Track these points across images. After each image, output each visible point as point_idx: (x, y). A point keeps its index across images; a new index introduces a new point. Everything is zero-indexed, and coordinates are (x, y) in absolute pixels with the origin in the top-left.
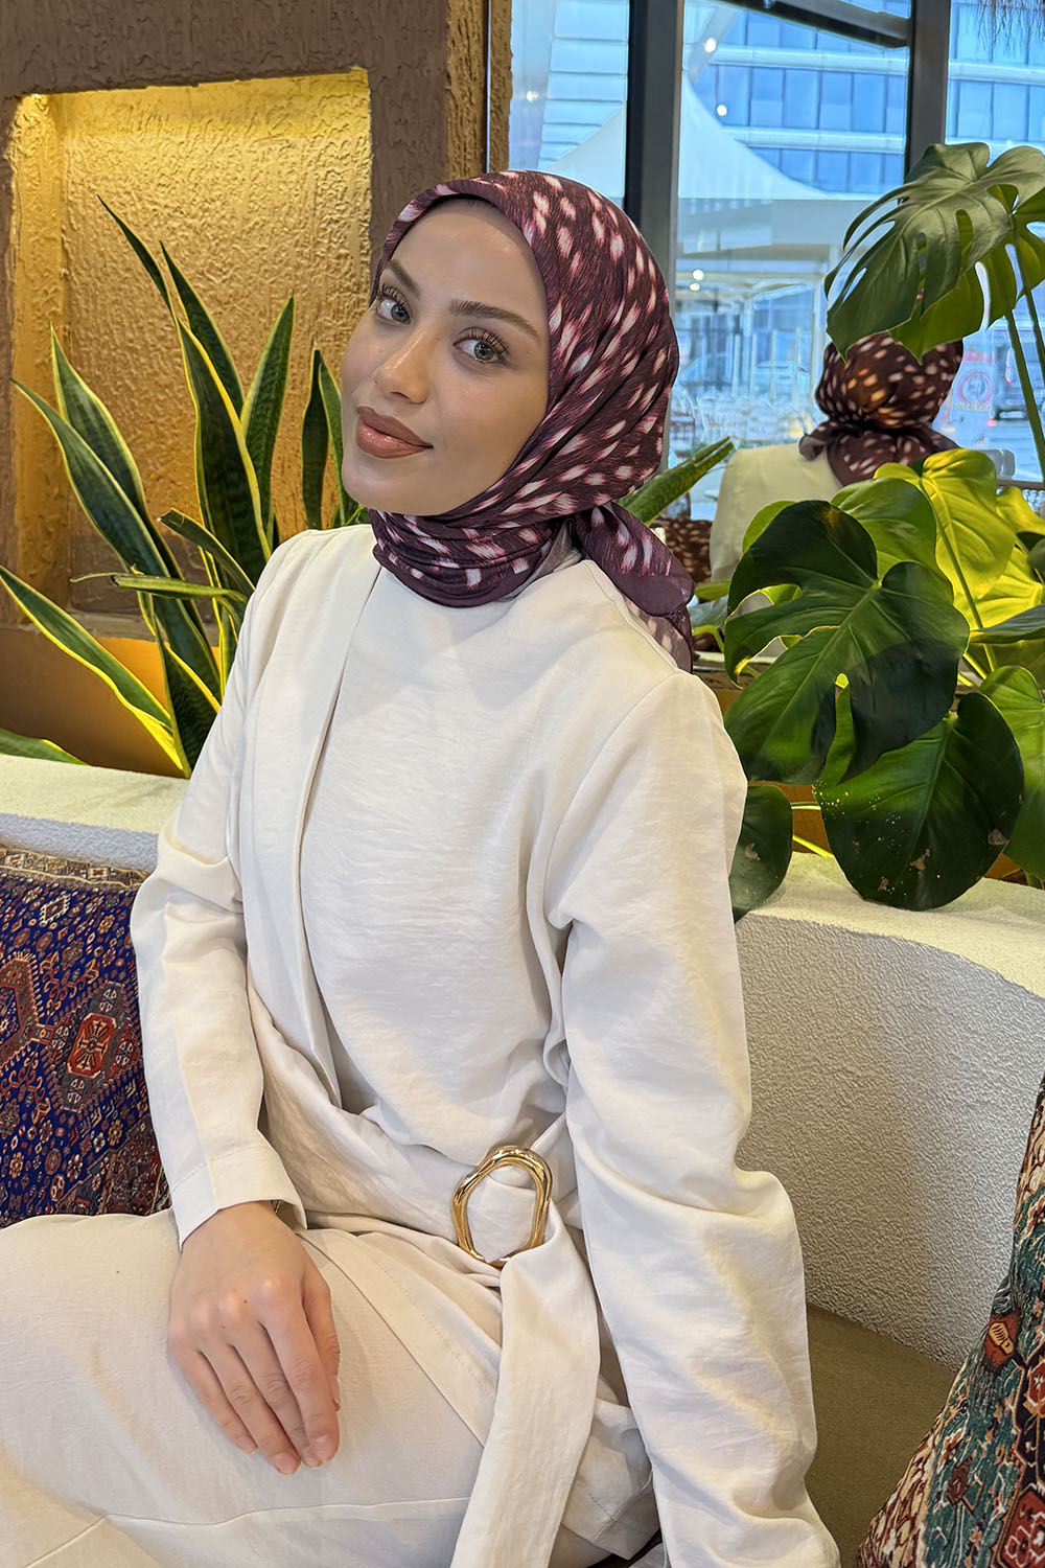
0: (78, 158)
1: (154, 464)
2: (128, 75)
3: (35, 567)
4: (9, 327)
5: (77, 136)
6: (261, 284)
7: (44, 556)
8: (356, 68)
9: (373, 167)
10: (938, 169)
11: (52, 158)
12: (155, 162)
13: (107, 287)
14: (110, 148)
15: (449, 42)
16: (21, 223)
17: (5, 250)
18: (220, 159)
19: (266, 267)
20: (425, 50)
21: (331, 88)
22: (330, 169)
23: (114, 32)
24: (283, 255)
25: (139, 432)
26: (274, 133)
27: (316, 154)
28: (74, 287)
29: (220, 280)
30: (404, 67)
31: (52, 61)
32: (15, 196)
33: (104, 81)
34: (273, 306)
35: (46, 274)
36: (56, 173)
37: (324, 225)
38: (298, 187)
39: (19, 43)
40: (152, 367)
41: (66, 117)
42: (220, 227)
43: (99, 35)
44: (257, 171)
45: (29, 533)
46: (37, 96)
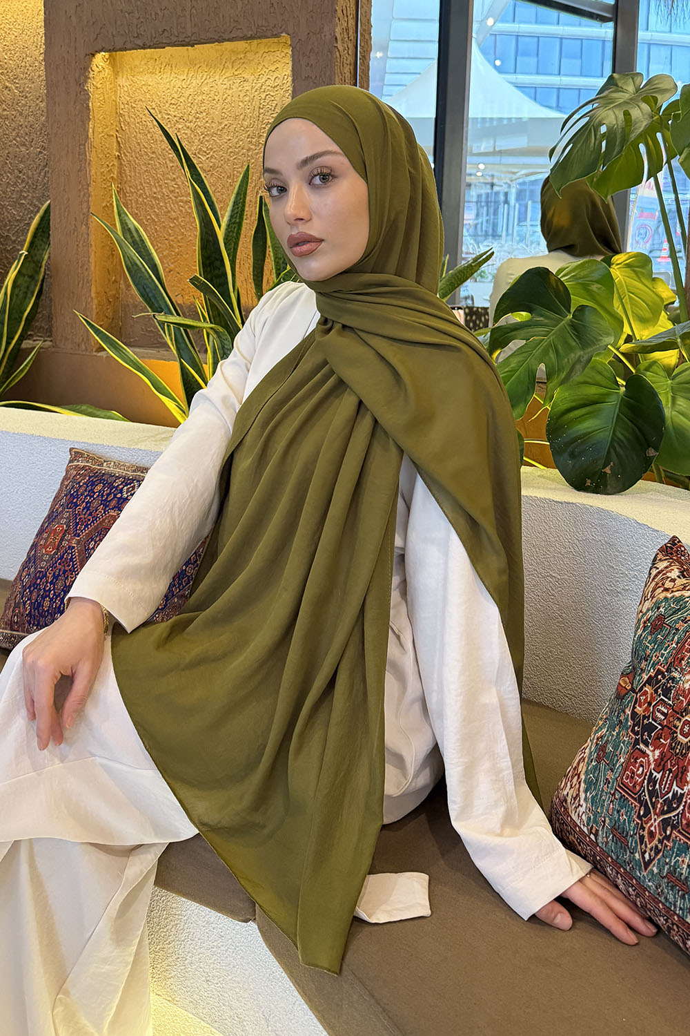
0: (126, 89)
1: (168, 263)
2: (156, 40)
3: (103, 320)
4: (88, 185)
5: (125, 76)
6: (228, 160)
7: (107, 314)
8: (283, 35)
9: (293, 92)
10: (615, 87)
11: (111, 89)
12: (169, 91)
13: (141, 163)
14: (143, 83)
15: (337, 19)
16: (94, 126)
17: (86, 142)
18: (205, 89)
19: (231, 150)
20: (323, 24)
21: (268, 48)
22: (268, 93)
23: (147, 16)
24: (241, 143)
25: (159, 245)
26: (236, 73)
27: (260, 85)
28: (123, 163)
29: (205, 158)
30: (311, 34)
31: (112, 33)
32: (91, 111)
33: (141, 45)
34: (235, 172)
35: (108, 156)
36: (113, 97)
37: (264, 126)
38: (250, 104)
39: (94, 23)
40: (166, 208)
41: (118, 65)
42: (205, 128)
43: (139, 18)
44: (226, 95)
45: (99, 301)
46: (103, 53)
